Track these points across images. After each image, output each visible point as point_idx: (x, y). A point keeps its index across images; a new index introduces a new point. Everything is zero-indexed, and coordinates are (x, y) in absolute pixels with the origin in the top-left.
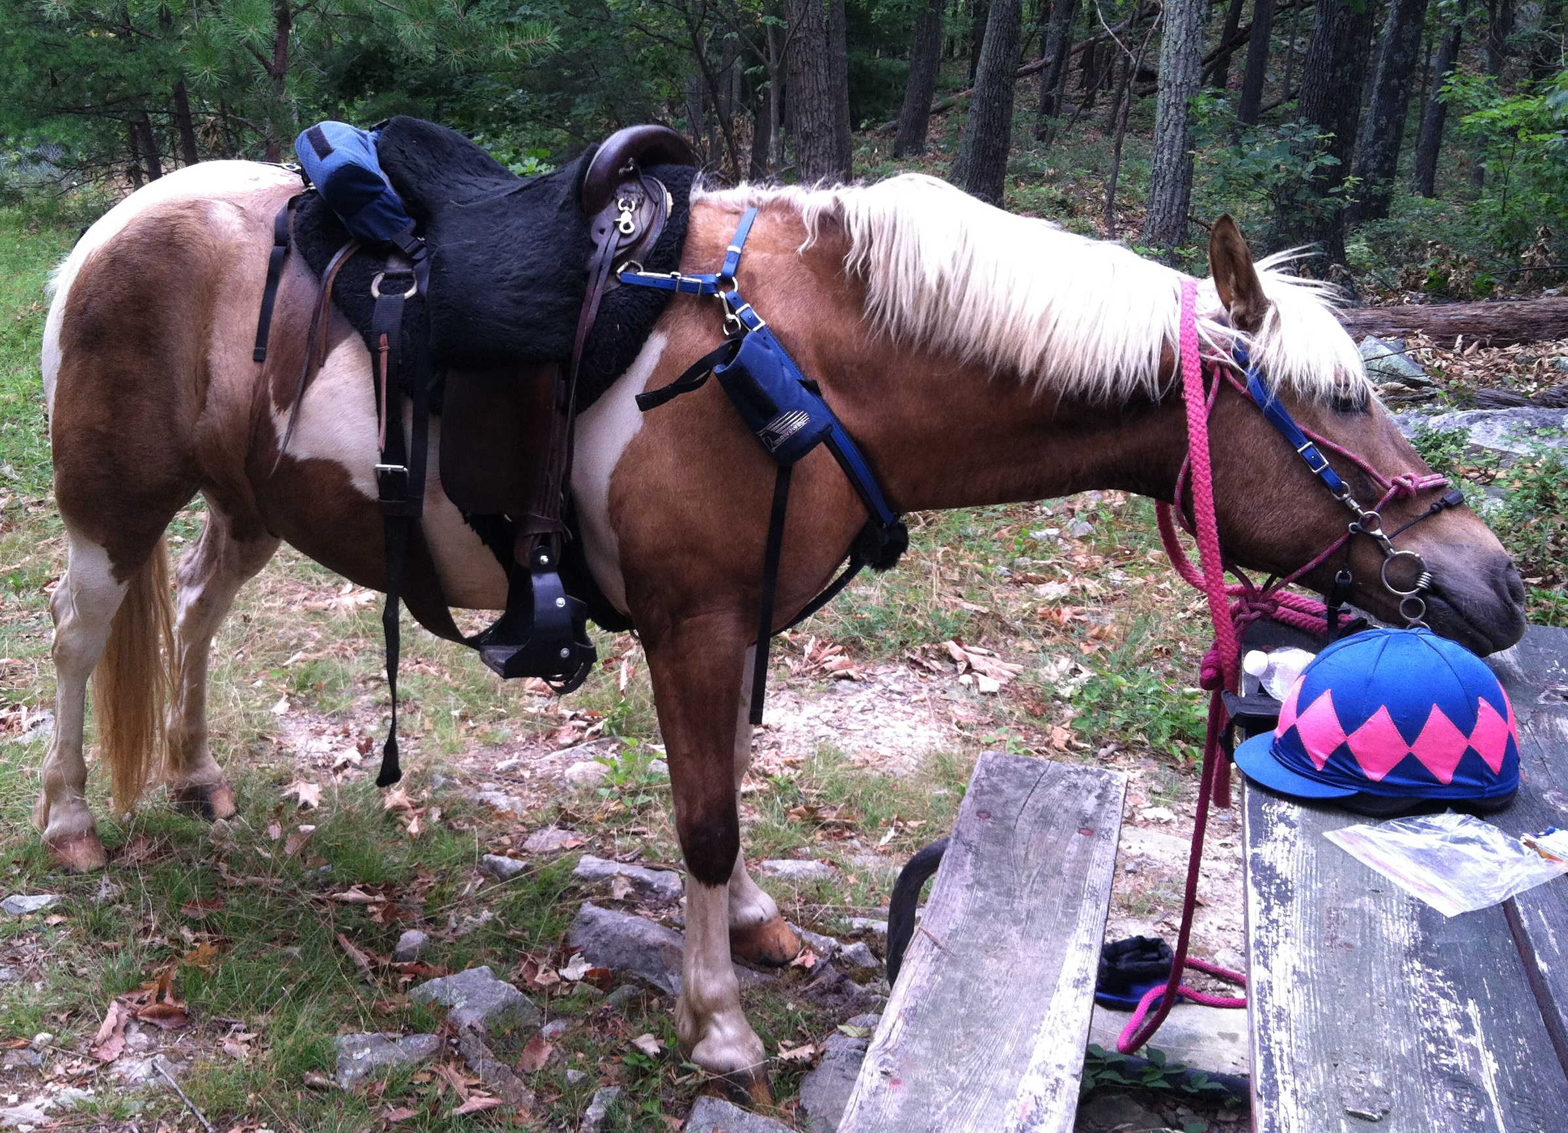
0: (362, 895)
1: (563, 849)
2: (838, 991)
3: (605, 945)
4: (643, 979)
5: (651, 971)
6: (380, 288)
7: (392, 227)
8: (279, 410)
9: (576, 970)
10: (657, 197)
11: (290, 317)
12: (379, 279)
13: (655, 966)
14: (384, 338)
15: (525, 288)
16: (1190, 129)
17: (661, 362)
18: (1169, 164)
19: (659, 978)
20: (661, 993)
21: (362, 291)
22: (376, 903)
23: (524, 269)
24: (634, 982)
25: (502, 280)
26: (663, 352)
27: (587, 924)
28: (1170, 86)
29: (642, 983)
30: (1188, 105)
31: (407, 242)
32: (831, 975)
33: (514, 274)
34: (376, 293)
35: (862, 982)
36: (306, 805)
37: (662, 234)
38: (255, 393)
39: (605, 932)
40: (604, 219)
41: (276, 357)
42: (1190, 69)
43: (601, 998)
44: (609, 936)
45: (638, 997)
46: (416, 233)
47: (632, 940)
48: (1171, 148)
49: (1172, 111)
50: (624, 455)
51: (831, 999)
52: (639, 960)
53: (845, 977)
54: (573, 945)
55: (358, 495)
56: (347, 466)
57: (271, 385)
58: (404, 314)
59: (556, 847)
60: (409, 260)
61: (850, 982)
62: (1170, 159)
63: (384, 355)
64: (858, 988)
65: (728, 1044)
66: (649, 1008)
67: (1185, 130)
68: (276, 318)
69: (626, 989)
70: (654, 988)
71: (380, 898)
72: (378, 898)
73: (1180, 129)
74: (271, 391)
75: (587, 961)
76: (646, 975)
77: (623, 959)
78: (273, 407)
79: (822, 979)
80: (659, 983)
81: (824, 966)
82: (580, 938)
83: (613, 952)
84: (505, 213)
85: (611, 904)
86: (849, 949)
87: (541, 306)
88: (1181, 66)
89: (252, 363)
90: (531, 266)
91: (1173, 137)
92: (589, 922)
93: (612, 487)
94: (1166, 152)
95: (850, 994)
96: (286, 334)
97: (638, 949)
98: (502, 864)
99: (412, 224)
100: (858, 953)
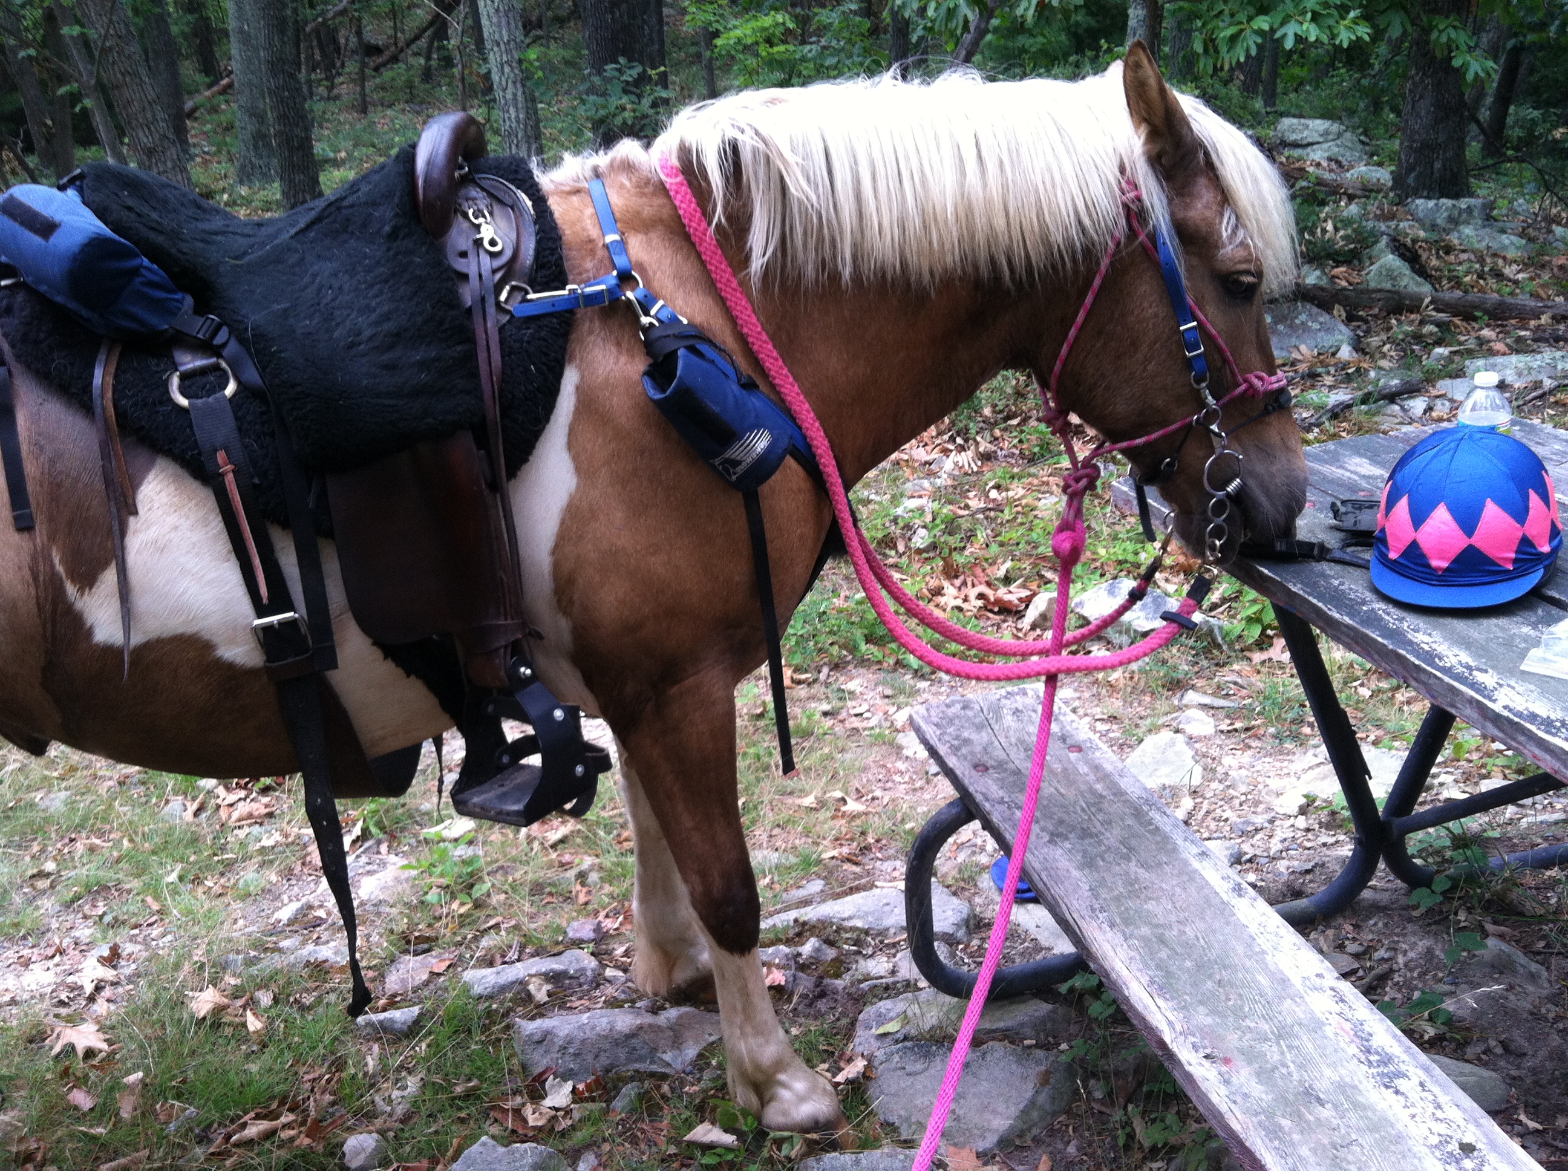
0: (264, 1125)
1: (434, 975)
2: (822, 995)
3: (576, 1055)
4: (637, 1071)
5: (641, 1059)
6: (183, 393)
7: (167, 310)
8: (81, 590)
9: (559, 1096)
10: (508, 201)
11: (52, 462)
12: (175, 381)
13: (643, 1052)
14: (221, 456)
15: (391, 347)
16: (528, 84)
17: (578, 400)
18: (518, 122)
19: (652, 1062)
20: (664, 1077)
21: (161, 403)
22: (285, 1126)
23: (377, 323)
24: (632, 1079)
25: (352, 345)
26: (577, 388)
27: (540, 1042)
28: (498, 45)
29: (639, 1076)
30: (520, 61)
31: (198, 327)
32: (805, 984)
33: (367, 333)
34: (184, 402)
35: (838, 976)
36: (90, 1053)
37: (538, 242)
38: (35, 578)
39: (569, 1042)
40: (458, 238)
41: (51, 519)
42: (513, 26)
43: (606, 1111)
44: (577, 1044)
45: (647, 1092)
46: (201, 309)
47: (606, 1037)
48: (516, 107)
49: (507, 69)
50: (563, 522)
51: (822, 1005)
52: (622, 1054)
53: (821, 978)
54: (537, 1071)
55: (229, 669)
56: (206, 635)
57: (57, 560)
58: (237, 418)
59: (425, 977)
60: (206, 347)
61: (827, 981)
62: (517, 117)
63: (230, 478)
64: (839, 983)
65: (802, 1099)
66: (663, 1097)
67: (523, 86)
68: (31, 468)
69: (629, 1091)
70: (652, 1075)
71: (287, 1118)
72: (283, 1120)
73: (519, 85)
74: (60, 569)
75: (565, 1081)
76: (637, 1066)
77: (604, 1061)
78: (71, 589)
79: (801, 989)
80: (654, 1068)
81: (794, 976)
82: (540, 1061)
83: (590, 1058)
84: (303, 259)
85: (540, 1011)
86: (808, 948)
87: (423, 365)
88: (504, 23)
89: (16, 538)
90: (386, 317)
91: (515, 95)
92: (543, 1040)
93: (556, 566)
94: (512, 111)
95: (835, 992)
96: (55, 487)
97: (616, 1043)
98: (392, 1021)
99: (189, 301)
100: (817, 950)
